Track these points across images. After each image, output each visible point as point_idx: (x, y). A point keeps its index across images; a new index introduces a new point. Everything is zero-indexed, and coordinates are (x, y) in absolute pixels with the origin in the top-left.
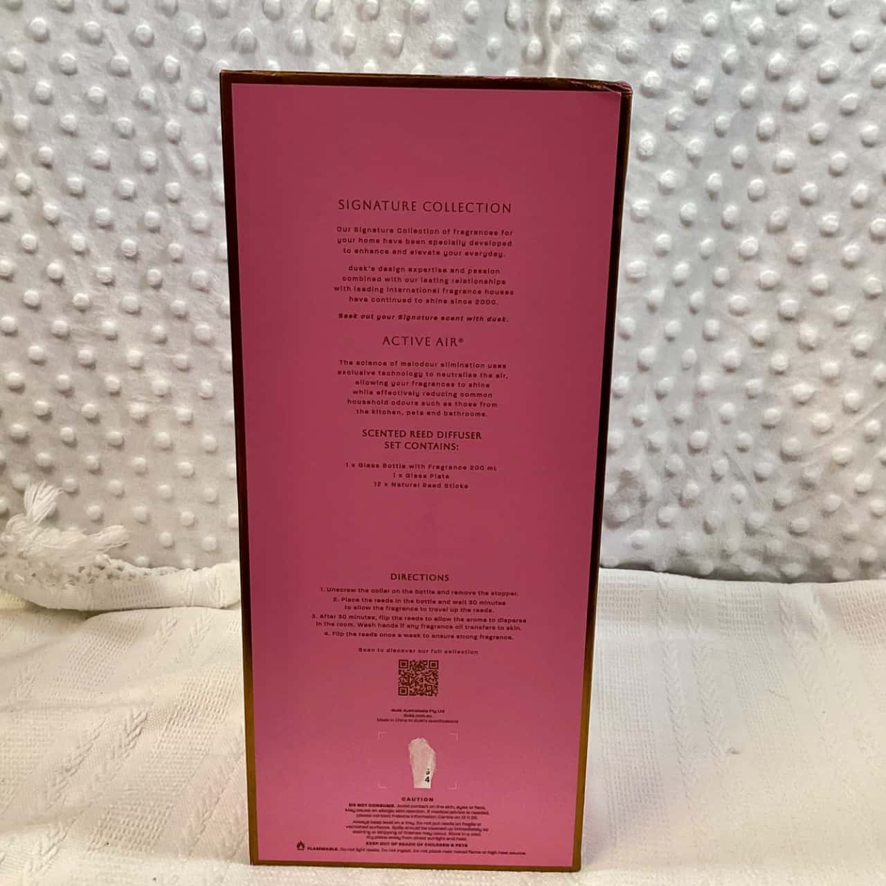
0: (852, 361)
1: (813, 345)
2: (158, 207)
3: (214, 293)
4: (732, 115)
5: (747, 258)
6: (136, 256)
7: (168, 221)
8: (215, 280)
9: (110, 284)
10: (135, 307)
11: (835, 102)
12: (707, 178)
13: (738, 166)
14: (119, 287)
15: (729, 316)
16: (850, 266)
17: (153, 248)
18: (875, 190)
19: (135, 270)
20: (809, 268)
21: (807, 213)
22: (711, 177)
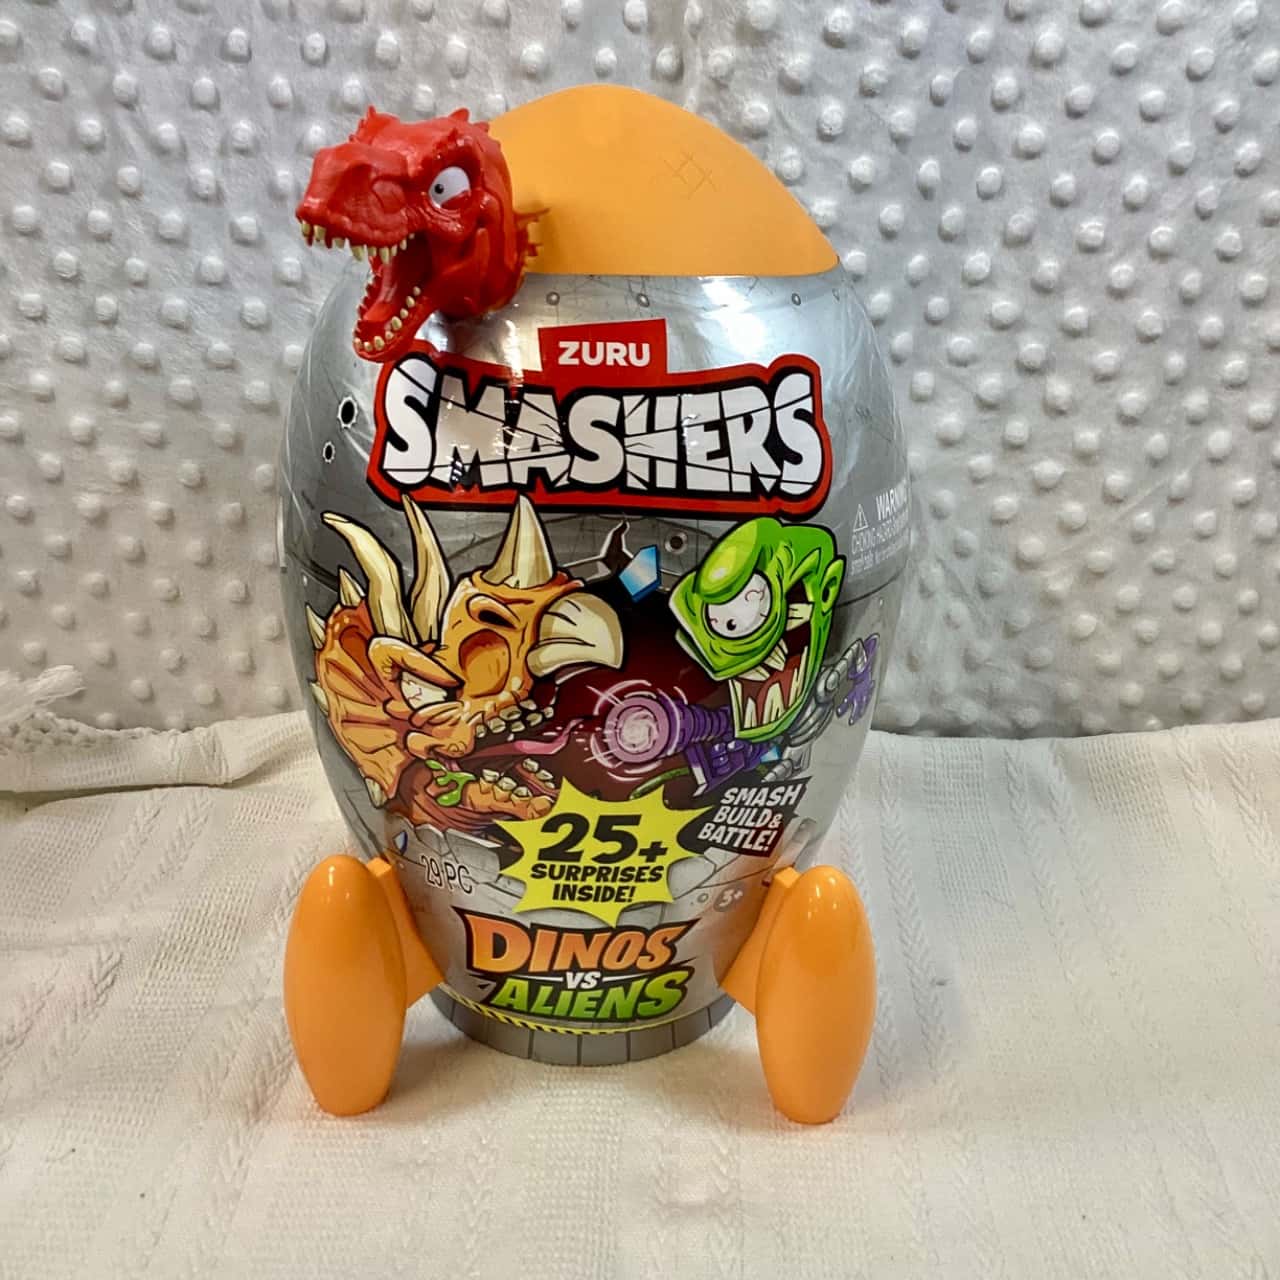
0: (1117, 430)
1: (1064, 408)
2: (108, 204)
3: (197, 332)
4: (956, 73)
5: (975, 283)
6: (76, 276)
7: (124, 226)
8: (196, 312)
9: (40, 318)
10: (78, 353)
11: (1103, 54)
12: (920, 167)
13: (962, 148)
14: (53, 324)
15: (948, 367)
16: (1118, 294)
17: (102, 265)
18: (1157, 186)
19: (76, 298)
20: (1062, 298)
21: (1059, 218)
22: (924, 166)
